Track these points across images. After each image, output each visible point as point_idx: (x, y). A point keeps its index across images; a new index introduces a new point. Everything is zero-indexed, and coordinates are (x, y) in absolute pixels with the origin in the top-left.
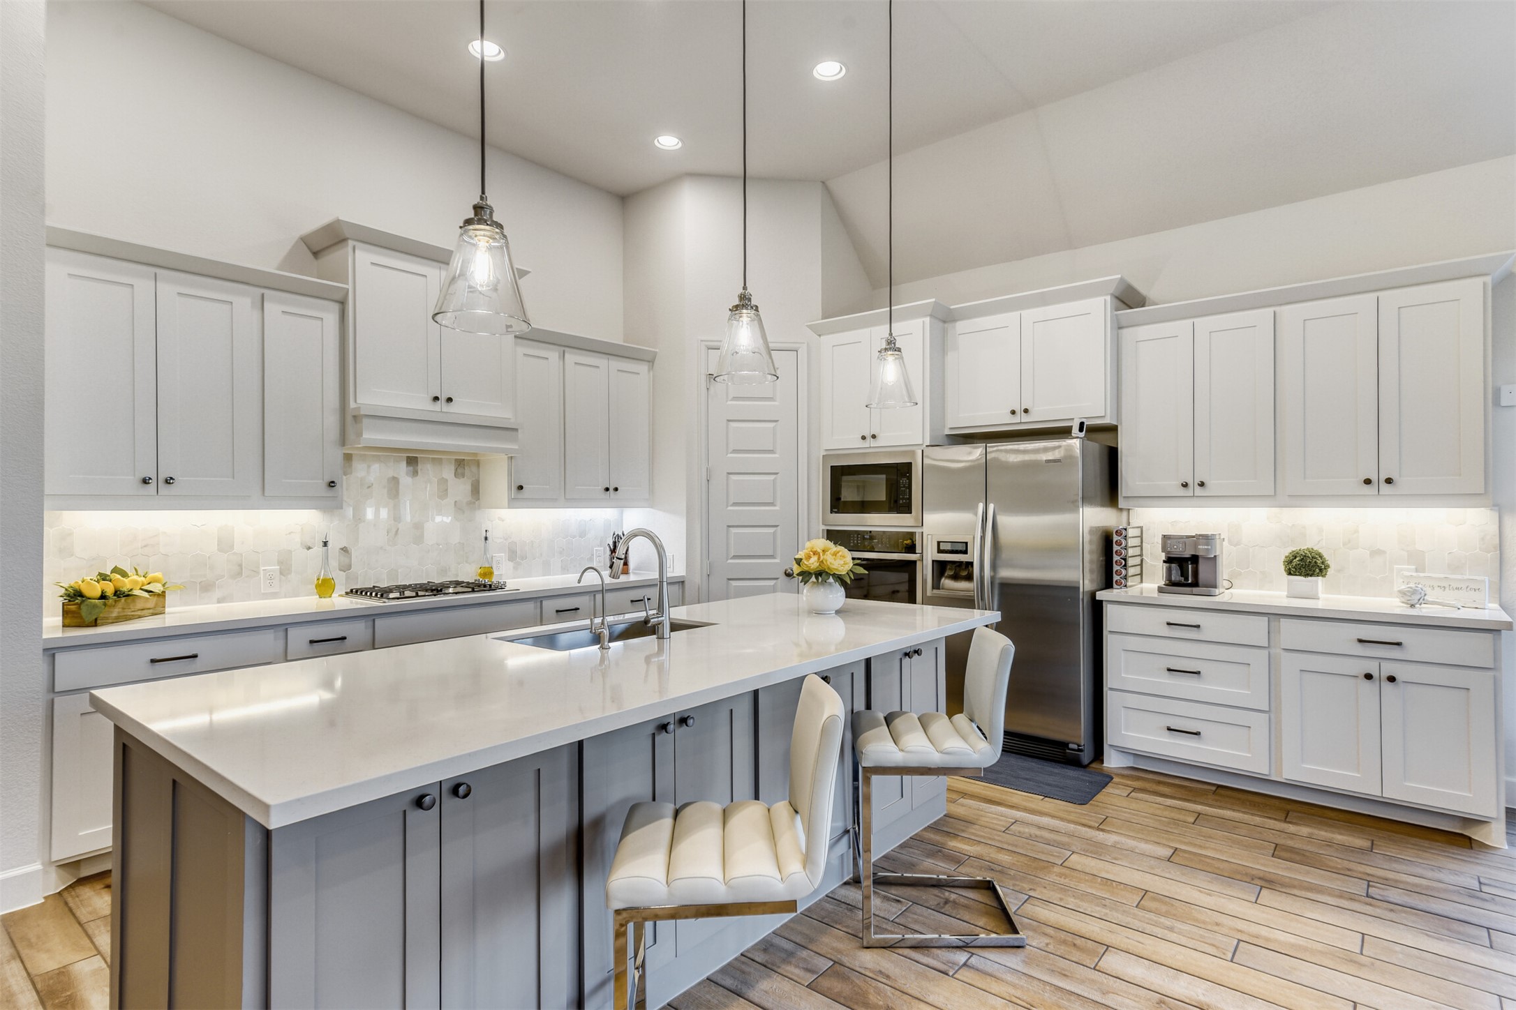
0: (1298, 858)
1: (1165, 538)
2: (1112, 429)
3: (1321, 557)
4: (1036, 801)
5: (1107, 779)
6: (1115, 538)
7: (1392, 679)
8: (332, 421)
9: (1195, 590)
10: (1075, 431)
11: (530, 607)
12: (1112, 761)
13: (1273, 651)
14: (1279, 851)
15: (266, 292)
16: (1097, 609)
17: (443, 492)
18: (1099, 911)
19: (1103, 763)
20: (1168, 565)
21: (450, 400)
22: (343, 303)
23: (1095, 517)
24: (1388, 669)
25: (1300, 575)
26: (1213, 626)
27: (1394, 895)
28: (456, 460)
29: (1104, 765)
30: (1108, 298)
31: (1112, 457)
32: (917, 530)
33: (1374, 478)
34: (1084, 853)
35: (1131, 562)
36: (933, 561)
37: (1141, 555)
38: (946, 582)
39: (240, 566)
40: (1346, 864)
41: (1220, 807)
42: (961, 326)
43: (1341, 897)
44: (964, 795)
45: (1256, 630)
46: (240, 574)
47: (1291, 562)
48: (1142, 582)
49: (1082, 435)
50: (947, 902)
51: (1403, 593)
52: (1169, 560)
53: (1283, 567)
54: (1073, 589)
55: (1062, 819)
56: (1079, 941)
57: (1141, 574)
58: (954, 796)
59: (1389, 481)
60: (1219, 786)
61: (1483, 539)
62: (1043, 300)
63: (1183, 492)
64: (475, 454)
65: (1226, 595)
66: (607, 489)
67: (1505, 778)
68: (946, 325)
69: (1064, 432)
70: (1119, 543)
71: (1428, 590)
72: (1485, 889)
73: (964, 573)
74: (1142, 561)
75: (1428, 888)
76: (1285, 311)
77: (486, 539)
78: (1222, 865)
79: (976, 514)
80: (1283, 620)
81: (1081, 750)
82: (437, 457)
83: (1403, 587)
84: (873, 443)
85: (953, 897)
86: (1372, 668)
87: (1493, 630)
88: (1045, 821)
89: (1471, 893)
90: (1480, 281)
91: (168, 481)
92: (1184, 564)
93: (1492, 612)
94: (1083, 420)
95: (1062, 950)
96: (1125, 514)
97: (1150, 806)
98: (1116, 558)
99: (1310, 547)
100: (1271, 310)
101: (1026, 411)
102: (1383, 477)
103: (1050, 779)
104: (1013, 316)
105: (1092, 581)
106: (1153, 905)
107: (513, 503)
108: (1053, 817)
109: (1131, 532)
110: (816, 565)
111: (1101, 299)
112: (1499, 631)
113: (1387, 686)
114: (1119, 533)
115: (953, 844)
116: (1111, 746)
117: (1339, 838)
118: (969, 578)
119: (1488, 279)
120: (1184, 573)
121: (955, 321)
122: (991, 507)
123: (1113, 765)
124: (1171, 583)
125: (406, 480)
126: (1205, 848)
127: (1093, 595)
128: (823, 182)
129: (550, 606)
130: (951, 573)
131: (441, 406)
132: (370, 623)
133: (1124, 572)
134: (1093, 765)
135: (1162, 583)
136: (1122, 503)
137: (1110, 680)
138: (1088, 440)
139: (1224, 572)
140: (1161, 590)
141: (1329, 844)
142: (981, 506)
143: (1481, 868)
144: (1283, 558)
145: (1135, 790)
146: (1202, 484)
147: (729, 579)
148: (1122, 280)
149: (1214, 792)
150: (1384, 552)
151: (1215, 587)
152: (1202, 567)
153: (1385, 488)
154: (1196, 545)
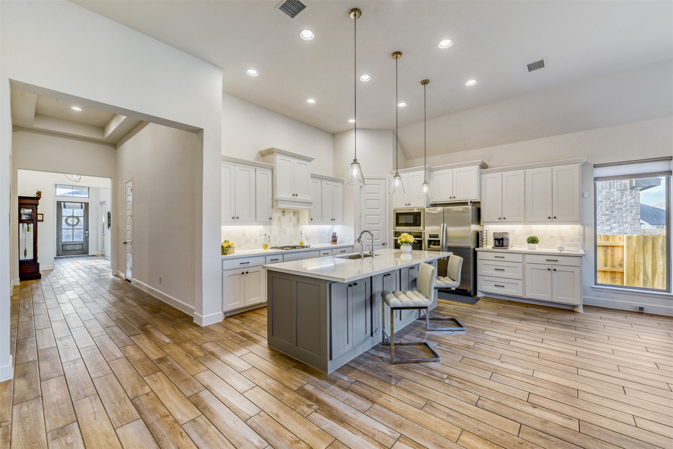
0: (530, 315)
1: (494, 233)
2: (479, 203)
3: (537, 238)
4: (460, 304)
5: (478, 299)
6: (480, 233)
7: (555, 270)
8: (270, 201)
9: (502, 247)
10: (469, 203)
11: (317, 252)
12: (479, 295)
13: (524, 263)
14: (525, 313)
15: (257, 168)
16: (475, 253)
17: (291, 221)
18: (481, 324)
19: (477, 295)
20: (495, 241)
21: (297, 195)
22: (272, 170)
23: (474, 227)
24: (554, 267)
25: (531, 243)
26: (508, 257)
27: (553, 321)
28: (294, 211)
29: (477, 296)
30: (478, 166)
31: (479, 211)
32: (423, 231)
33: (551, 217)
34: (476, 314)
35: (484, 240)
36: (428, 240)
37: (487, 238)
38: (431, 246)
39: (247, 240)
40: (542, 316)
41: (510, 305)
42: (435, 173)
43: (540, 322)
44: (441, 302)
45: (519, 258)
46: (247, 243)
47: (529, 240)
48: (487, 246)
49: (471, 204)
50: (444, 323)
51: (558, 248)
52: (495, 239)
53: (526, 241)
54: (469, 248)
55: (468, 307)
56: (478, 329)
57: (487, 244)
58: (438, 303)
59: (555, 218)
60: (509, 301)
61: (579, 233)
62: (459, 166)
63: (499, 220)
64: (298, 210)
65: (510, 249)
66: (332, 220)
67: (582, 297)
68: (430, 172)
69: (466, 203)
70: (481, 235)
71: (565, 247)
72: (575, 320)
73: (437, 243)
74: (487, 240)
75: (562, 320)
76: (527, 171)
77: (301, 234)
78: (511, 316)
79: (441, 227)
80: (526, 255)
81: (470, 292)
82: (289, 210)
83: (558, 246)
84: (409, 206)
85: (445, 322)
86: (550, 267)
87: (580, 256)
88: (464, 308)
89: (572, 321)
90: (578, 164)
91: (238, 218)
92: (500, 241)
93: (581, 252)
94: (471, 200)
95: (474, 331)
96: (482, 227)
97: (490, 305)
98: (480, 239)
99: (534, 236)
100: (523, 170)
101: (454, 197)
102: (553, 216)
103: (463, 299)
104: (451, 170)
105: (473, 246)
106: (494, 323)
107: (310, 223)
108: (466, 307)
109: (484, 232)
110: (405, 240)
111: (476, 166)
112: (582, 257)
113: (554, 272)
114: (481, 232)
115: (441, 312)
116: (479, 291)
117: (540, 311)
118: (439, 245)
119: (580, 164)
120: (499, 243)
121: (433, 171)
122: (445, 225)
123: (479, 296)
124: (496, 246)
125: (282, 217)
126: (506, 313)
127: (474, 249)
128: (393, 130)
129: (322, 252)
130: (433, 243)
131: (295, 197)
132: (265, 258)
133: (482, 243)
134: (474, 296)
135: (493, 246)
136: (482, 223)
137: (479, 272)
138: (473, 206)
139: (511, 242)
140: (493, 248)
141: (538, 312)
142: (442, 224)
143: (576, 316)
144: (527, 239)
145: (486, 301)
146: (504, 218)
147: (366, 246)
148: (482, 161)
149: (508, 302)
150: (554, 237)
151: (508, 247)
152: (505, 241)
153: (554, 220)
154: (503, 235)
